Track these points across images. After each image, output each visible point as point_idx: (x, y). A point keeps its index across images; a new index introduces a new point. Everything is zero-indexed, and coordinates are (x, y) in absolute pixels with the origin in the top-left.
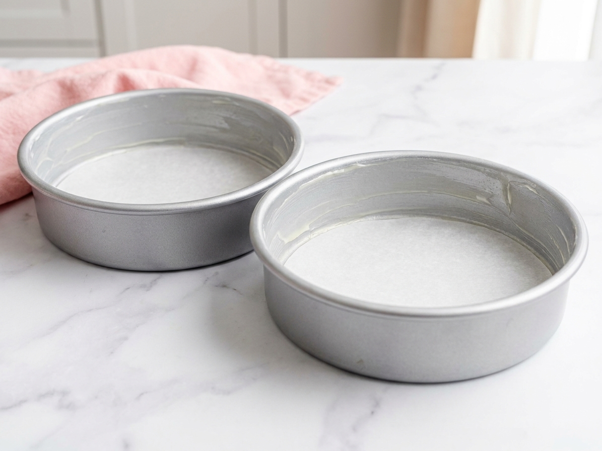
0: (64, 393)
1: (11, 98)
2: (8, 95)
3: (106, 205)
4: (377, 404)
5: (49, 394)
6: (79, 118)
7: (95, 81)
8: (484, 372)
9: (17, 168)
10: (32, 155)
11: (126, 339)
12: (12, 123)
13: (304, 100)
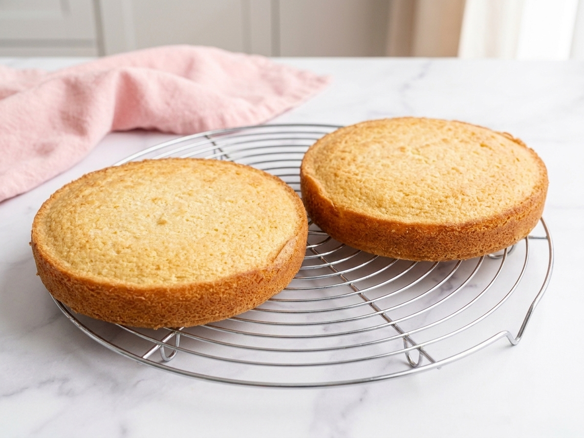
2: (13, 92)
13: (297, 98)
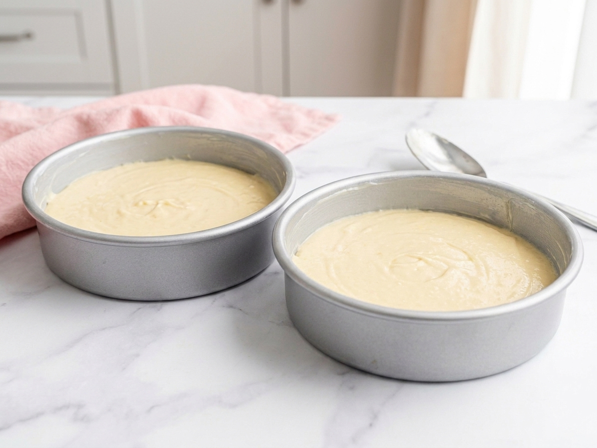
0: (80, 406)
1: (32, 131)
2: (28, 129)
3: (106, 237)
4: (375, 417)
5: (66, 407)
6: (82, 154)
7: (110, 116)
8: (488, 373)
9: (21, 202)
10: (37, 189)
11: (137, 355)
12: (32, 155)
13: (306, 135)
